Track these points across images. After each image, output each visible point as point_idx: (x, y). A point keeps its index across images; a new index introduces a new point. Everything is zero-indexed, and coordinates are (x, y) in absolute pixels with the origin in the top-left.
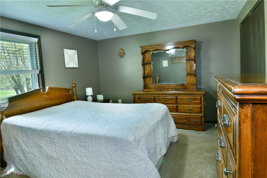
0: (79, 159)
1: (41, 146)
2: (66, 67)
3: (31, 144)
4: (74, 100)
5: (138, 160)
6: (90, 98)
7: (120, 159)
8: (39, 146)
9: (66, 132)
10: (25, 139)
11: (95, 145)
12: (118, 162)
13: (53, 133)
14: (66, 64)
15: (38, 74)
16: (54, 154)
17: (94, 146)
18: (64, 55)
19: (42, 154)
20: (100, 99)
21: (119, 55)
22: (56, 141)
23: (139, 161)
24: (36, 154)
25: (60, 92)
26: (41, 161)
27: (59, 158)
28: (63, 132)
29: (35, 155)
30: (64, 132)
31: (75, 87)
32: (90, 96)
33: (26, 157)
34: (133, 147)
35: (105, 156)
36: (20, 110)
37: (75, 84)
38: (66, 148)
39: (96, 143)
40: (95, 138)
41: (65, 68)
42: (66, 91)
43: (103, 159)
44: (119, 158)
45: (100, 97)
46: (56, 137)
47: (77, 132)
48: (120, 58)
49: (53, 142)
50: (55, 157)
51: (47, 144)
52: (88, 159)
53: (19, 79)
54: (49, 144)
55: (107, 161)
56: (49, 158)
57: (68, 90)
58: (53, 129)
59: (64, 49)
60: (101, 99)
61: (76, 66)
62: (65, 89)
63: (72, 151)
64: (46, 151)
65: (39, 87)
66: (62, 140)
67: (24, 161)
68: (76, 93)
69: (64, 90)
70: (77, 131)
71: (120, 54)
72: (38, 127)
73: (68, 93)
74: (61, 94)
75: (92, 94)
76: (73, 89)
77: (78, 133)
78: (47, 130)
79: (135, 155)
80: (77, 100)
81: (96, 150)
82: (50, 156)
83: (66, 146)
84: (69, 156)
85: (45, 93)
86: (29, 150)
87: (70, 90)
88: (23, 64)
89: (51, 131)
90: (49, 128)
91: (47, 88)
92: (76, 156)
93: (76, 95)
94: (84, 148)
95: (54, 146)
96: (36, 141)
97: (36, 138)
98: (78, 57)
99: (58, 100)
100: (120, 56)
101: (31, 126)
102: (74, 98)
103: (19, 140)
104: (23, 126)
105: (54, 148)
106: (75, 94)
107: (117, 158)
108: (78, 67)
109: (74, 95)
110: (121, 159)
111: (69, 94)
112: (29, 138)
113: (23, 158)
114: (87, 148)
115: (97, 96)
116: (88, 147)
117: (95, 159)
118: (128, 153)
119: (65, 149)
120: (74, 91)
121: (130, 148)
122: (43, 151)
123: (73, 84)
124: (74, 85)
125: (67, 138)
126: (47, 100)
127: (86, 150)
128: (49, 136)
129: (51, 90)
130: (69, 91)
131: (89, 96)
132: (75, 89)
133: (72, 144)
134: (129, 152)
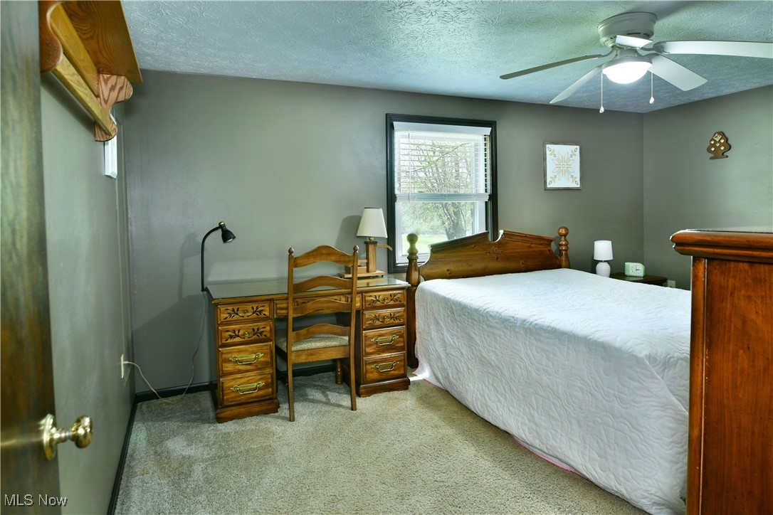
0: (534, 374)
1: (472, 338)
2: (548, 186)
3: (458, 332)
4: (559, 267)
5: (654, 404)
6: (604, 268)
7: (612, 391)
8: (470, 338)
9: (516, 319)
10: (449, 321)
11: (567, 352)
12: (609, 397)
13: (494, 317)
14: (548, 180)
15: (486, 202)
16: (493, 358)
17: (565, 355)
18: (545, 159)
19: (473, 354)
20: (635, 275)
21: (709, 150)
22: (497, 332)
23: (655, 408)
24: (464, 352)
25: (528, 245)
26: (470, 367)
27: (501, 367)
28: (511, 317)
29: (462, 353)
30: (513, 317)
31: (565, 235)
32: (605, 261)
33: (447, 354)
34: (644, 371)
35: (583, 380)
36: (448, 270)
37: (566, 229)
38: (514, 350)
39: (568, 348)
40: (567, 339)
41: (546, 189)
42: (541, 242)
43: (580, 385)
44: (610, 389)
45: (635, 268)
46: (498, 326)
47: (536, 322)
48: (711, 158)
49: (493, 334)
50: (493, 364)
51: (482, 335)
52: (549, 379)
53: (458, 211)
54: (486, 337)
55: (587, 391)
56: (483, 362)
57: (548, 241)
58: (496, 309)
59: (547, 146)
60: (638, 275)
61: (575, 184)
62: (540, 238)
63: (524, 358)
64: (481, 349)
65: (487, 230)
66: (509, 333)
67: (444, 361)
68: (566, 250)
69: (538, 241)
70: (536, 320)
71: (713, 149)
72: (471, 302)
73: (547, 249)
74: (531, 250)
75: (610, 258)
76: (560, 240)
77: (536, 324)
78: (485, 310)
79: (648, 391)
80: (569, 267)
81: (567, 363)
82: (485, 358)
83: (514, 345)
84: (517, 366)
85: (495, 244)
86: (454, 342)
87: (552, 241)
88: (469, 176)
89: (491, 314)
90: (489, 306)
91: (501, 232)
92: (530, 368)
93: (566, 255)
94: (544, 355)
95: (494, 343)
96: (466, 327)
97: (466, 322)
98: (580, 163)
99: (522, 262)
100: (712, 155)
101: (460, 300)
102: (560, 261)
103: (440, 321)
104: (448, 297)
105: (493, 346)
106: (564, 252)
107: (608, 388)
108: (579, 186)
109: (561, 255)
110: (616, 393)
111: (549, 250)
112: (455, 319)
113: (443, 356)
114: (552, 356)
115: (627, 264)
116: (554, 354)
117: (564, 382)
118: (632, 382)
119: (512, 352)
120: (562, 245)
121: (636, 372)
122: (476, 349)
123: (561, 228)
124: (563, 231)
125: (517, 330)
126: (497, 259)
127: (549, 361)
128: (488, 323)
129: (510, 238)
130: (550, 245)
131: (601, 261)
132: (565, 240)
133: (525, 343)
134: (633, 380)
